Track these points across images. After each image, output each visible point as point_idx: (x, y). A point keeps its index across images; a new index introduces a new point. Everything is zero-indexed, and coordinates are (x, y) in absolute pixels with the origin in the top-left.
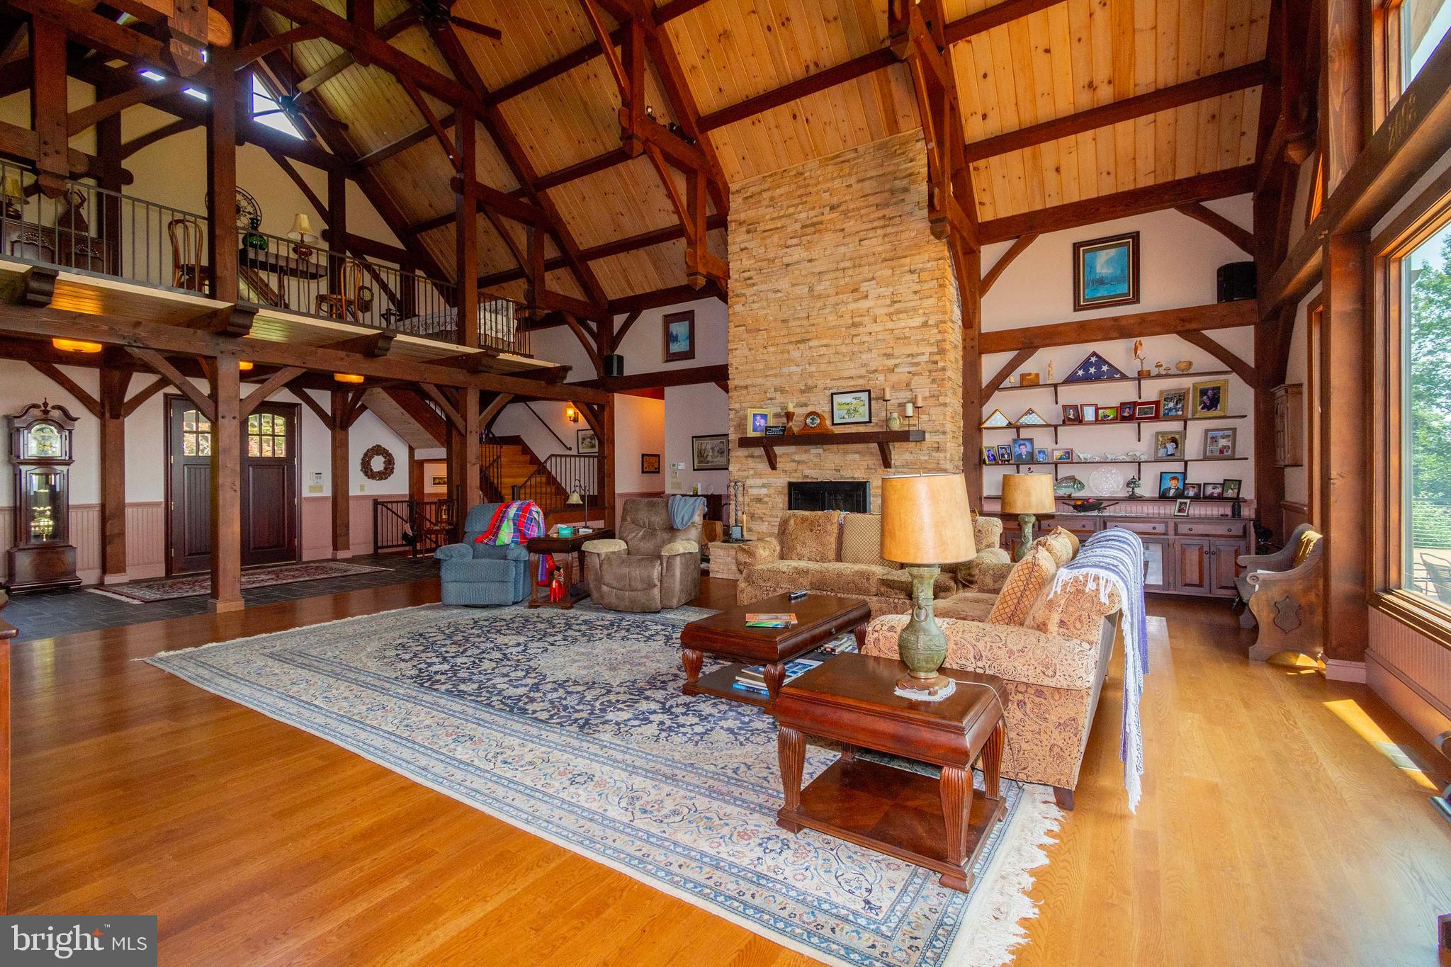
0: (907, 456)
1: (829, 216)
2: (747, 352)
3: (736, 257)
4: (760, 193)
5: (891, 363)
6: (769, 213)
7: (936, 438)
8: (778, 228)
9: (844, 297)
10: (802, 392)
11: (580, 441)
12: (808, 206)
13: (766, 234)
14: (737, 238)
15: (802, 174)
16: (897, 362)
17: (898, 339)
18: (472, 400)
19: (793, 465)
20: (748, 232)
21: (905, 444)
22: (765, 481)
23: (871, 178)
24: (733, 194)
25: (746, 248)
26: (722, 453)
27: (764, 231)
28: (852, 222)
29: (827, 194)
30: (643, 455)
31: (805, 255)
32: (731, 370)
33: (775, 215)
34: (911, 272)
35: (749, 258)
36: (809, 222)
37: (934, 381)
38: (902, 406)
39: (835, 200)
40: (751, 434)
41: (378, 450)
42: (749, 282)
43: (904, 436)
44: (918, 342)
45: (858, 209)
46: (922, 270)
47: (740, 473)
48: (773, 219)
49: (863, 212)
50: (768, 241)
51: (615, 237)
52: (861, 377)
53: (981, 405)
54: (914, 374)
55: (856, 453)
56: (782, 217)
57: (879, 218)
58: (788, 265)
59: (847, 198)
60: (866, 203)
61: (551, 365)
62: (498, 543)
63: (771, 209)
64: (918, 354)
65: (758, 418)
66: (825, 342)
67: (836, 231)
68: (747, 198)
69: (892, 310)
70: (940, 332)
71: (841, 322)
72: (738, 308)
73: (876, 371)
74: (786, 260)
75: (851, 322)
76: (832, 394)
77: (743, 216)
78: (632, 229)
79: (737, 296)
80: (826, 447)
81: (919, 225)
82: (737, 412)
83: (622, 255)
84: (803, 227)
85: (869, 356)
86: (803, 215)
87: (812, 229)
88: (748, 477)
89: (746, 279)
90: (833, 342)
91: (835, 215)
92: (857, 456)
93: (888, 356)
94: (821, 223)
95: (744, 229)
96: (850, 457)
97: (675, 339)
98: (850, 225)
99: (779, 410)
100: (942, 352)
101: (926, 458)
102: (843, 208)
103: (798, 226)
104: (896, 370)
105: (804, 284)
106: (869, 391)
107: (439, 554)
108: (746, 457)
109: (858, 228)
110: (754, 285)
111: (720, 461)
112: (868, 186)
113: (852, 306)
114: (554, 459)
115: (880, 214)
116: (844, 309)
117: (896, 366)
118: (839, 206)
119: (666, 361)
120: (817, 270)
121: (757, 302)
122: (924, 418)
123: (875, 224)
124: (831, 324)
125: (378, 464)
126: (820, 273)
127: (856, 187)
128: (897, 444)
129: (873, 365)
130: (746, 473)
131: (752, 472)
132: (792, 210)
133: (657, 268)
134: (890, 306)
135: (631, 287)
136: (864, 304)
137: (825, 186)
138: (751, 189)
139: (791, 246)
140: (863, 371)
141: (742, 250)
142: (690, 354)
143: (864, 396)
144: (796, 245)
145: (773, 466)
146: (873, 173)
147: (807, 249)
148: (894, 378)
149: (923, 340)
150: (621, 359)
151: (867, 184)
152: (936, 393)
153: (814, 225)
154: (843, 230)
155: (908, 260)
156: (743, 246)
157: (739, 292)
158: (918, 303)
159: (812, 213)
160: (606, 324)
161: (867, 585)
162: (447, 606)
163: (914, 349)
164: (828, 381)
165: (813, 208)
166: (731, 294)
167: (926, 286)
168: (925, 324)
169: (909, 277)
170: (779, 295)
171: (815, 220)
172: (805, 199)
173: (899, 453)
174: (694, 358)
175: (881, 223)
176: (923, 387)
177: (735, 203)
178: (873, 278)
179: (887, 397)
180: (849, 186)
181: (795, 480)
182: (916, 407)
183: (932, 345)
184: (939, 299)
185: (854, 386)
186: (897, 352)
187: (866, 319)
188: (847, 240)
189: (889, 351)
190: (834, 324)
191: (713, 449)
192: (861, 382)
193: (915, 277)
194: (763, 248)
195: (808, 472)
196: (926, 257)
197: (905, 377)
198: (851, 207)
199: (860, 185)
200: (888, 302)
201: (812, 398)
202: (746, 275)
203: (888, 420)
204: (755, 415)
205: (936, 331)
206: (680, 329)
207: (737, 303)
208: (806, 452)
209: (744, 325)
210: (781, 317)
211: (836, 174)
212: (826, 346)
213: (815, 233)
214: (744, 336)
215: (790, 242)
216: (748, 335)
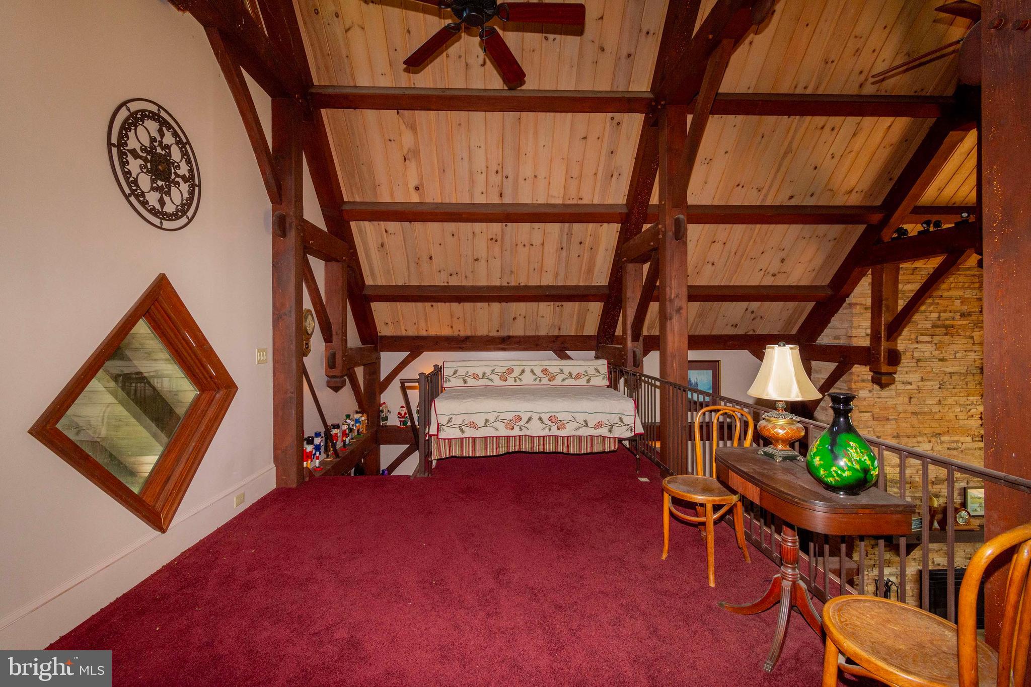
1: (959, 322)
10: (934, 484)
12: (941, 308)
29: (959, 301)
31: (936, 353)
36: (940, 323)
39: (965, 308)
58: (918, 360)
59: (977, 309)
66: (956, 438)
72: (862, 393)
74: (917, 355)
76: (964, 488)
79: (863, 381)
84: (934, 326)
86: (934, 315)
87: (943, 330)
91: (965, 322)
94: (953, 327)
102: (973, 317)
103: (929, 326)
105: (935, 381)
118: (970, 315)
120: (950, 370)
124: (960, 422)
137: (957, 294)
139: (923, 342)
144: (928, 342)
147: (938, 348)
153: (946, 327)
154: (972, 337)
159: (944, 316)
165: (945, 312)
170: (909, 387)
171: (947, 322)
172: (937, 301)
180: (979, 299)
188: (977, 348)
190: (966, 422)
195: (937, 560)
207: (863, 388)
209: (871, 412)
210: (912, 409)
211: (967, 285)
212: (957, 442)
213: (946, 334)
214: (871, 423)
215: (921, 338)
216: (875, 423)
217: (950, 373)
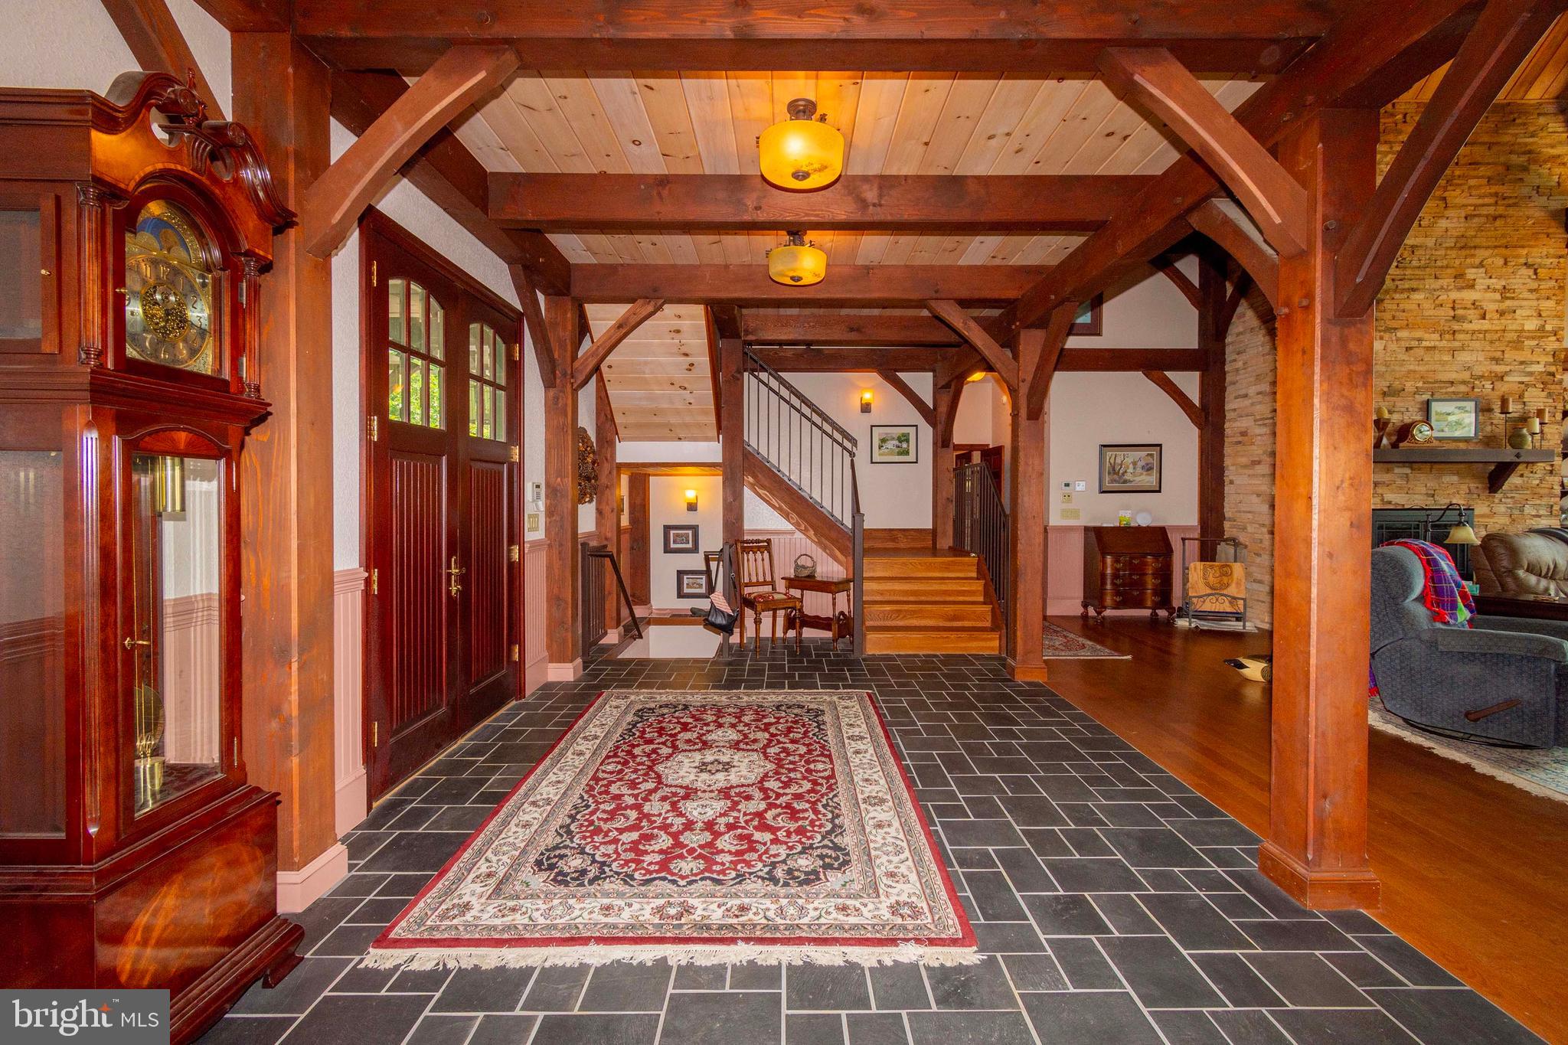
5: (1500, 369)
9: (1444, 283)
11: (876, 443)
16: (1508, 368)
17: (1510, 342)
26: (1149, 469)
34: (1527, 265)
44: (1533, 350)
46: (1539, 265)
52: (1464, 382)
54: (1526, 385)
57: (1492, 195)
64: (1532, 363)
66: (1418, 334)
69: (1503, 306)
70: (1557, 340)
71: (1441, 312)
73: (1482, 377)
75: (1452, 313)
76: (1430, 401)
80: (1416, 465)
81: (1537, 214)
85: (1474, 358)
92: (1455, 478)
93: (1496, 360)
96: (1445, 478)
98: (1454, 196)
104: (1507, 378)
106: (1477, 400)
109: (1465, 201)
111: (1150, 480)
113: (1455, 295)
115: (1493, 189)
116: (1445, 297)
117: (1505, 373)
123: (1486, 202)
124: (1424, 314)
129: (1479, 370)
134: (1500, 301)
136: (1469, 295)
140: (1466, 376)
142: (1092, 329)
143: (1470, 405)
148: (1502, 387)
149: (1538, 346)
155: (1522, 252)
158: (1535, 303)
163: (1528, 356)
164: (1421, 384)
167: (1543, 285)
168: (1541, 329)
169: (1524, 271)
173: (1514, 479)
174: (1099, 334)
175: (1492, 200)
176: (1536, 401)
178: (1483, 265)
183: (1546, 353)
186: (1507, 357)
187: (1472, 314)
189: (1500, 355)
191: (1134, 464)
193: (1531, 273)
195: (1388, 497)
196: (1545, 251)
200: (1499, 296)
201: (1400, 403)
208: (1389, 470)
217: (1412, 246)
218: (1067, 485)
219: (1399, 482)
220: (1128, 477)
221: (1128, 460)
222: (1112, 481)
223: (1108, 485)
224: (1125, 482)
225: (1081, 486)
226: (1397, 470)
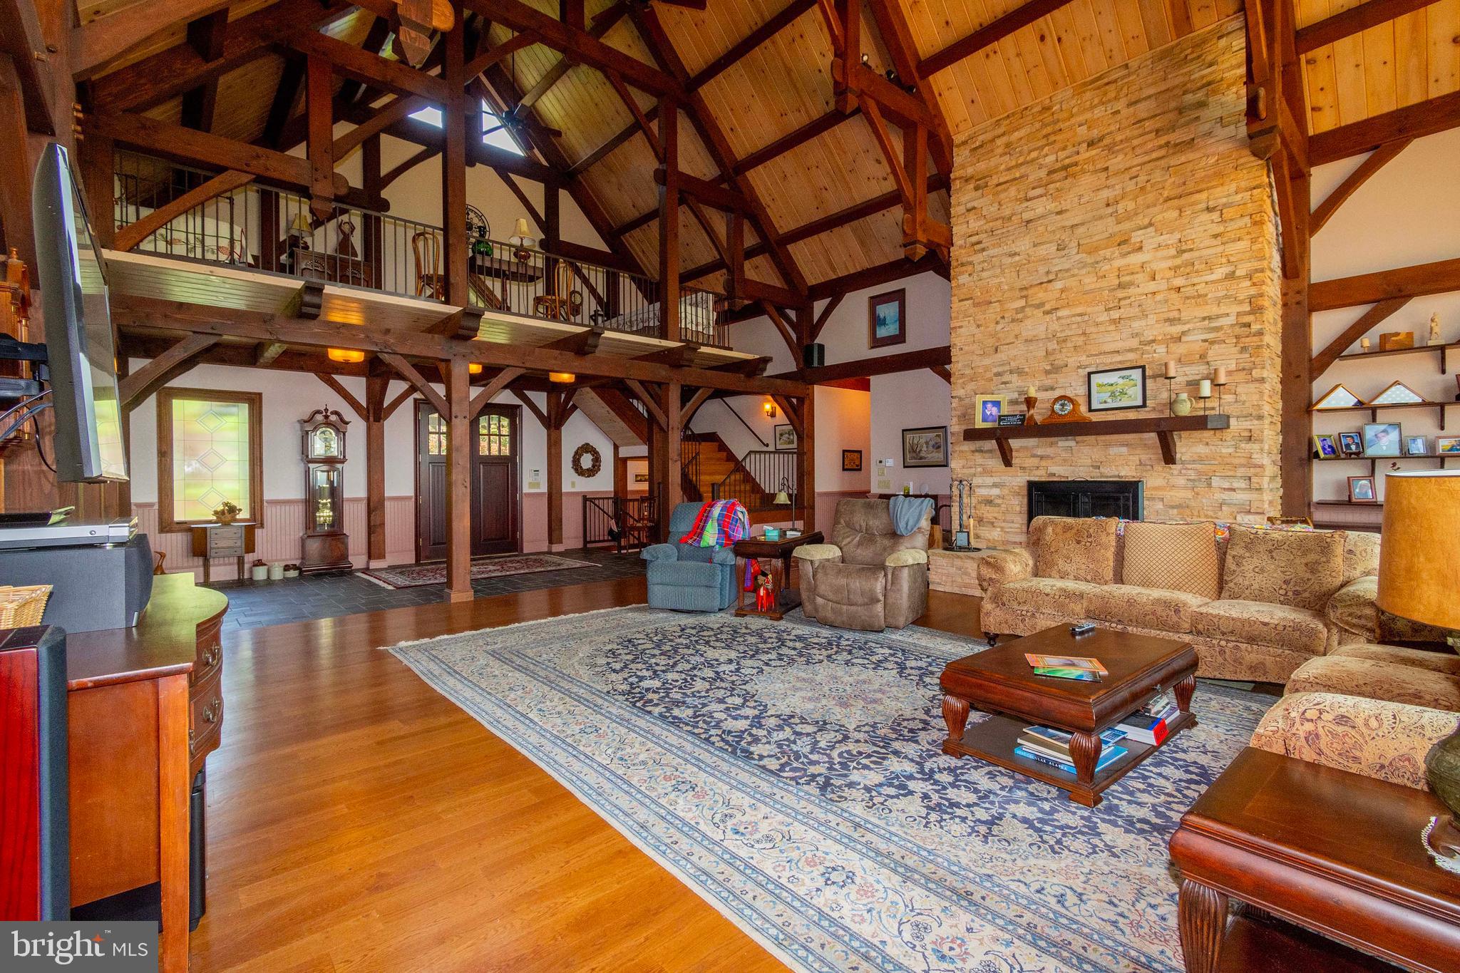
0: (1201, 449)
1: (1086, 154)
2: (973, 329)
3: (961, 220)
4: (993, 140)
5: (1176, 330)
6: (1008, 161)
7: (1247, 424)
8: (1015, 179)
9: (1107, 253)
10: (1047, 372)
11: (778, 435)
12: (1057, 146)
13: (1000, 188)
14: (962, 198)
15: (1049, 108)
16: (1186, 328)
17: (1188, 298)
18: (674, 395)
19: (1035, 461)
20: (977, 189)
21: (1197, 434)
22: (997, 480)
23: (1149, 97)
24: (957, 146)
25: (974, 208)
26: (939, 447)
27: (997, 185)
28: (1120, 157)
29: (1084, 128)
30: (844, 451)
31: (1052, 206)
32: (954, 352)
33: (1014, 163)
34: (1209, 210)
35: (977, 219)
36: (1058, 165)
37: (1244, 349)
38: (1194, 385)
39: (1095, 133)
40: (979, 424)
41: (587, 448)
42: (978, 247)
43: (1198, 423)
44: (1219, 302)
45: (1127, 140)
46: (1225, 205)
47: (965, 471)
48: (1009, 169)
49: (1135, 142)
50: (1002, 196)
51: (817, 216)
52: (1131, 350)
53: (1312, 379)
54: (1212, 343)
55: (1123, 445)
56: (1022, 164)
57: (1161, 147)
58: (1028, 222)
59: (1112, 128)
60: (1140, 131)
61: (750, 357)
62: (703, 544)
63: (1007, 158)
64: (1218, 317)
65: (989, 405)
66: (1079, 310)
67: (1096, 171)
68: (976, 149)
69: (1178, 261)
70: (1254, 284)
71: (1104, 283)
72: (963, 279)
73: (1153, 341)
74: (1026, 216)
75: (1117, 282)
76: (1089, 374)
77: (970, 171)
78: (836, 205)
79: (962, 265)
80: (1079, 438)
81: (1221, 149)
82: (960, 399)
83: (823, 235)
84: (1050, 173)
85: (1143, 323)
86: (1052, 158)
87: (1063, 174)
88: (975, 475)
89: (973, 245)
90: (1089, 310)
91: (1094, 152)
92: (1124, 450)
93: (1171, 321)
94: (1076, 164)
95: (972, 186)
96: (1114, 451)
97: (883, 322)
98: (1117, 162)
99: (1015, 395)
100: (1257, 310)
101: (1231, 450)
102: (1107, 141)
103: (1043, 173)
104: (1184, 339)
105: (1050, 242)
106: (1143, 368)
107: (645, 554)
108: (973, 452)
109: (1129, 164)
110: (983, 250)
111: (937, 456)
112: (1143, 109)
113: (1119, 263)
114: (753, 456)
115: (1162, 141)
116: (1107, 267)
117: (1184, 333)
118: (1101, 139)
119: (872, 348)
120: (1069, 223)
121: (989, 270)
122: (1228, 398)
123: (1154, 155)
124: (1087, 288)
125: (586, 462)
126: (1072, 226)
127: (1125, 112)
128: (1184, 434)
129: (1149, 335)
130: (972, 471)
131: (979, 469)
132: (1034, 155)
133: (862, 243)
134: (1174, 257)
135: (834, 270)
136: (1136, 259)
137: (1081, 118)
138: (980, 138)
139: (1034, 198)
140: (1134, 343)
141: (968, 210)
142: (900, 338)
143: (1137, 374)
144: (1041, 196)
145: (1008, 462)
146: (1152, 91)
147: (1054, 200)
148: (1180, 349)
149: (1226, 296)
150: (821, 347)
151: (1141, 106)
152: (1248, 366)
153: (1065, 168)
154: (1107, 169)
155: (1204, 196)
156: (969, 206)
157: (964, 260)
158: (1220, 249)
159: (1062, 155)
160: (804, 311)
161: (1175, 618)
162: (653, 609)
163: (1213, 310)
164: (1084, 358)
165: (1064, 149)
166: (954, 263)
167: (1232, 226)
168: (1231, 276)
169: (1205, 217)
170: (1017, 258)
171: (1067, 161)
172: (1052, 138)
173: (1187, 446)
174: (904, 342)
175: (1162, 152)
176: (1226, 360)
177: (960, 157)
178: (1151, 224)
179: (1171, 374)
180: (1118, 112)
181: (1037, 479)
182: (1216, 385)
183: (1241, 302)
184: (1253, 241)
185: (1120, 362)
186: (1185, 315)
187: (1140, 278)
188: (1112, 181)
189: (1175, 314)
190: (1093, 286)
191: (927, 443)
192: (1131, 356)
193: (1215, 216)
194: (996, 205)
195: (1053, 469)
196: (1233, 187)
197: (1198, 347)
198: (1119, 138)
199: (1132, 109)
200: (1173, 252)
201: (1061, 379)
202: (974, 239)
203: (1171, 404)
204: (985, 403)
205: (1248, 283)
206: (888, 311)
207: (962, 273)
208: (1052, 444)
209: (971, 298)
210: (1018, 285)
211: (1096, 101)
212: (1081, 315)
213: (1066, 178)
214: (971, 311)
215: (1032, 193)
216: (976, 309)
218: (881, 462)
219: (1064, 455)
220: (922, 454)
221: (923, 441)
222: (912, 458)
223: (910, 462)
224: (921, 458)
225: (890, 463)
226: (1061, 444)
